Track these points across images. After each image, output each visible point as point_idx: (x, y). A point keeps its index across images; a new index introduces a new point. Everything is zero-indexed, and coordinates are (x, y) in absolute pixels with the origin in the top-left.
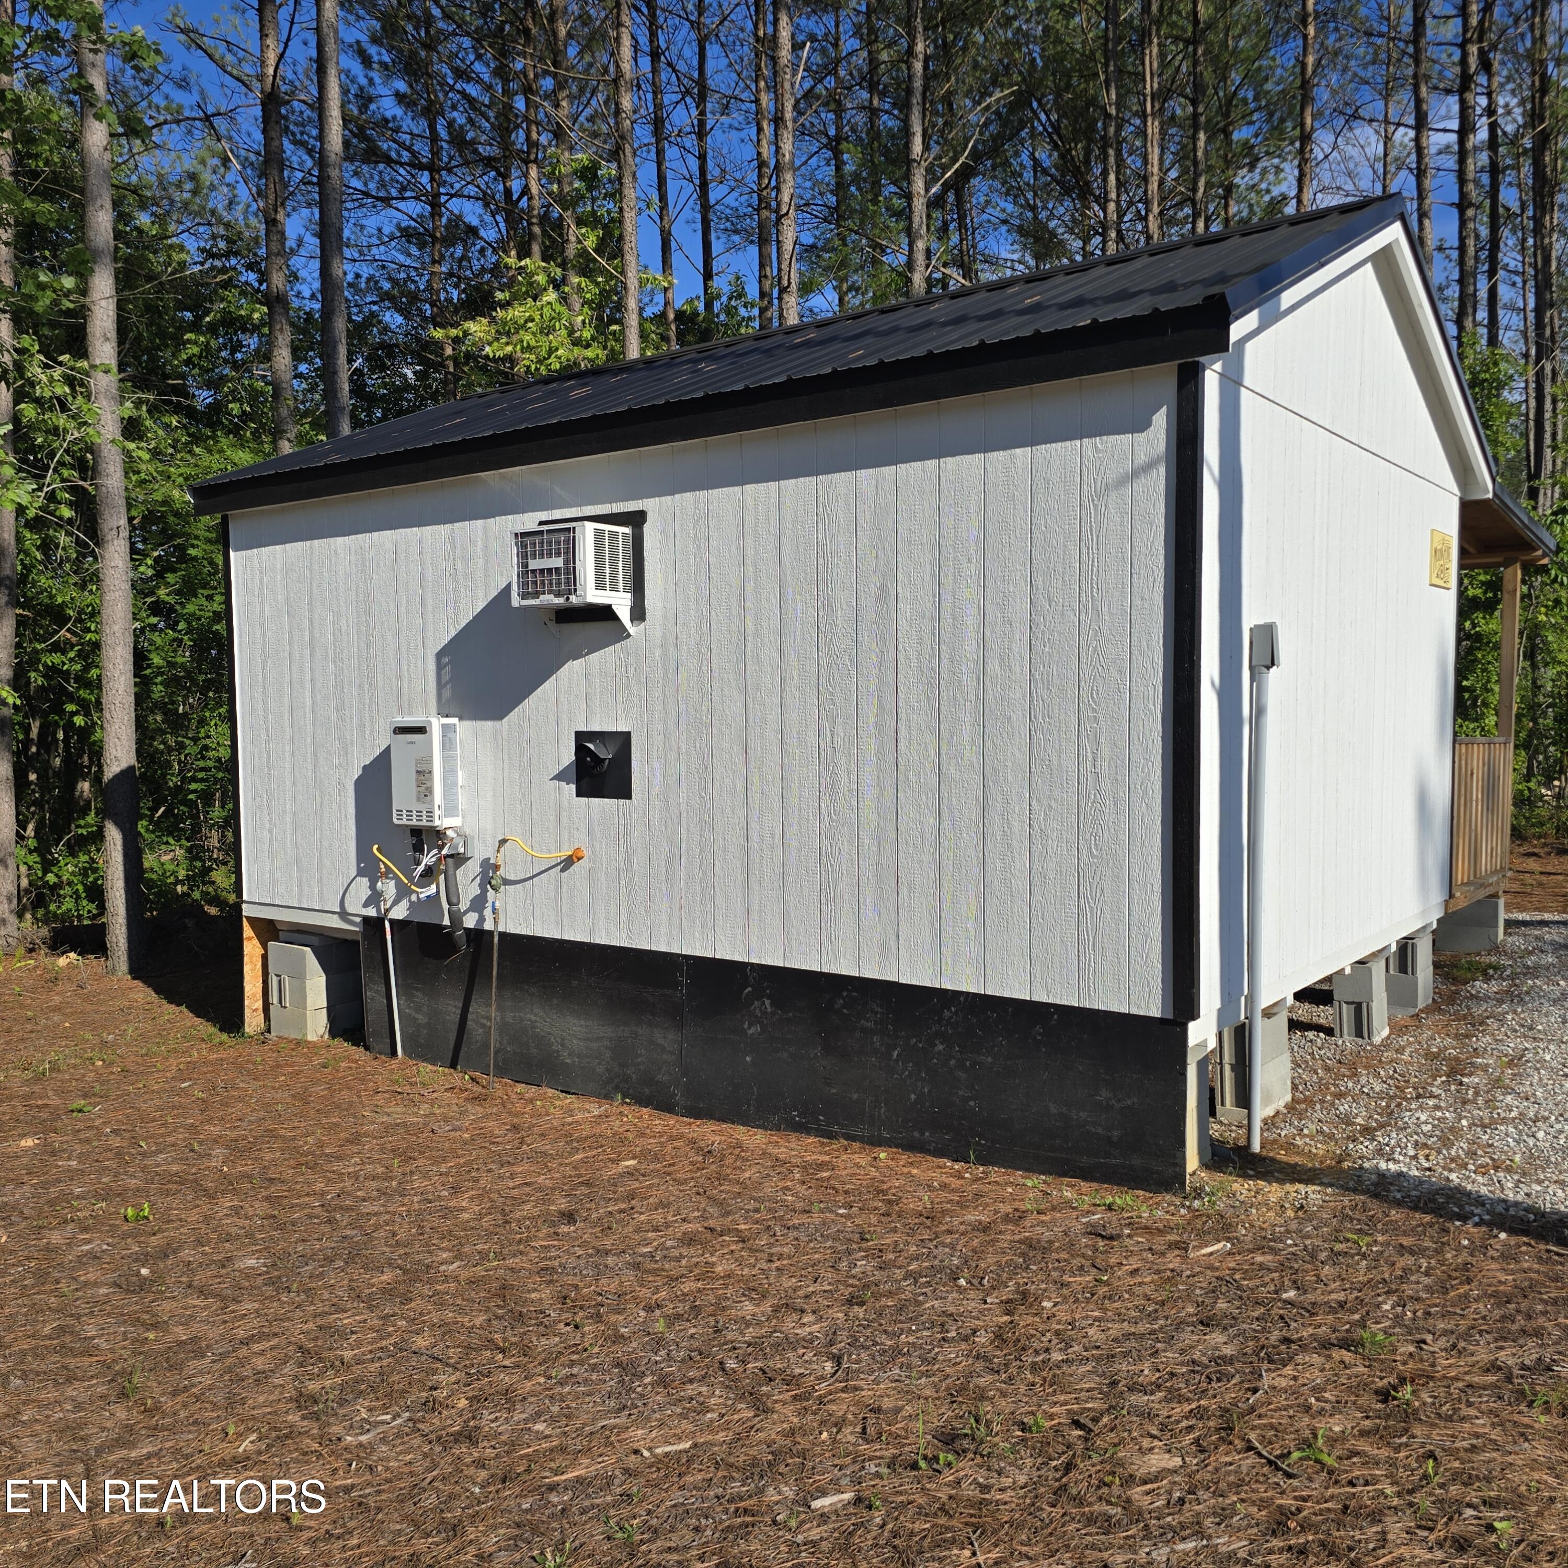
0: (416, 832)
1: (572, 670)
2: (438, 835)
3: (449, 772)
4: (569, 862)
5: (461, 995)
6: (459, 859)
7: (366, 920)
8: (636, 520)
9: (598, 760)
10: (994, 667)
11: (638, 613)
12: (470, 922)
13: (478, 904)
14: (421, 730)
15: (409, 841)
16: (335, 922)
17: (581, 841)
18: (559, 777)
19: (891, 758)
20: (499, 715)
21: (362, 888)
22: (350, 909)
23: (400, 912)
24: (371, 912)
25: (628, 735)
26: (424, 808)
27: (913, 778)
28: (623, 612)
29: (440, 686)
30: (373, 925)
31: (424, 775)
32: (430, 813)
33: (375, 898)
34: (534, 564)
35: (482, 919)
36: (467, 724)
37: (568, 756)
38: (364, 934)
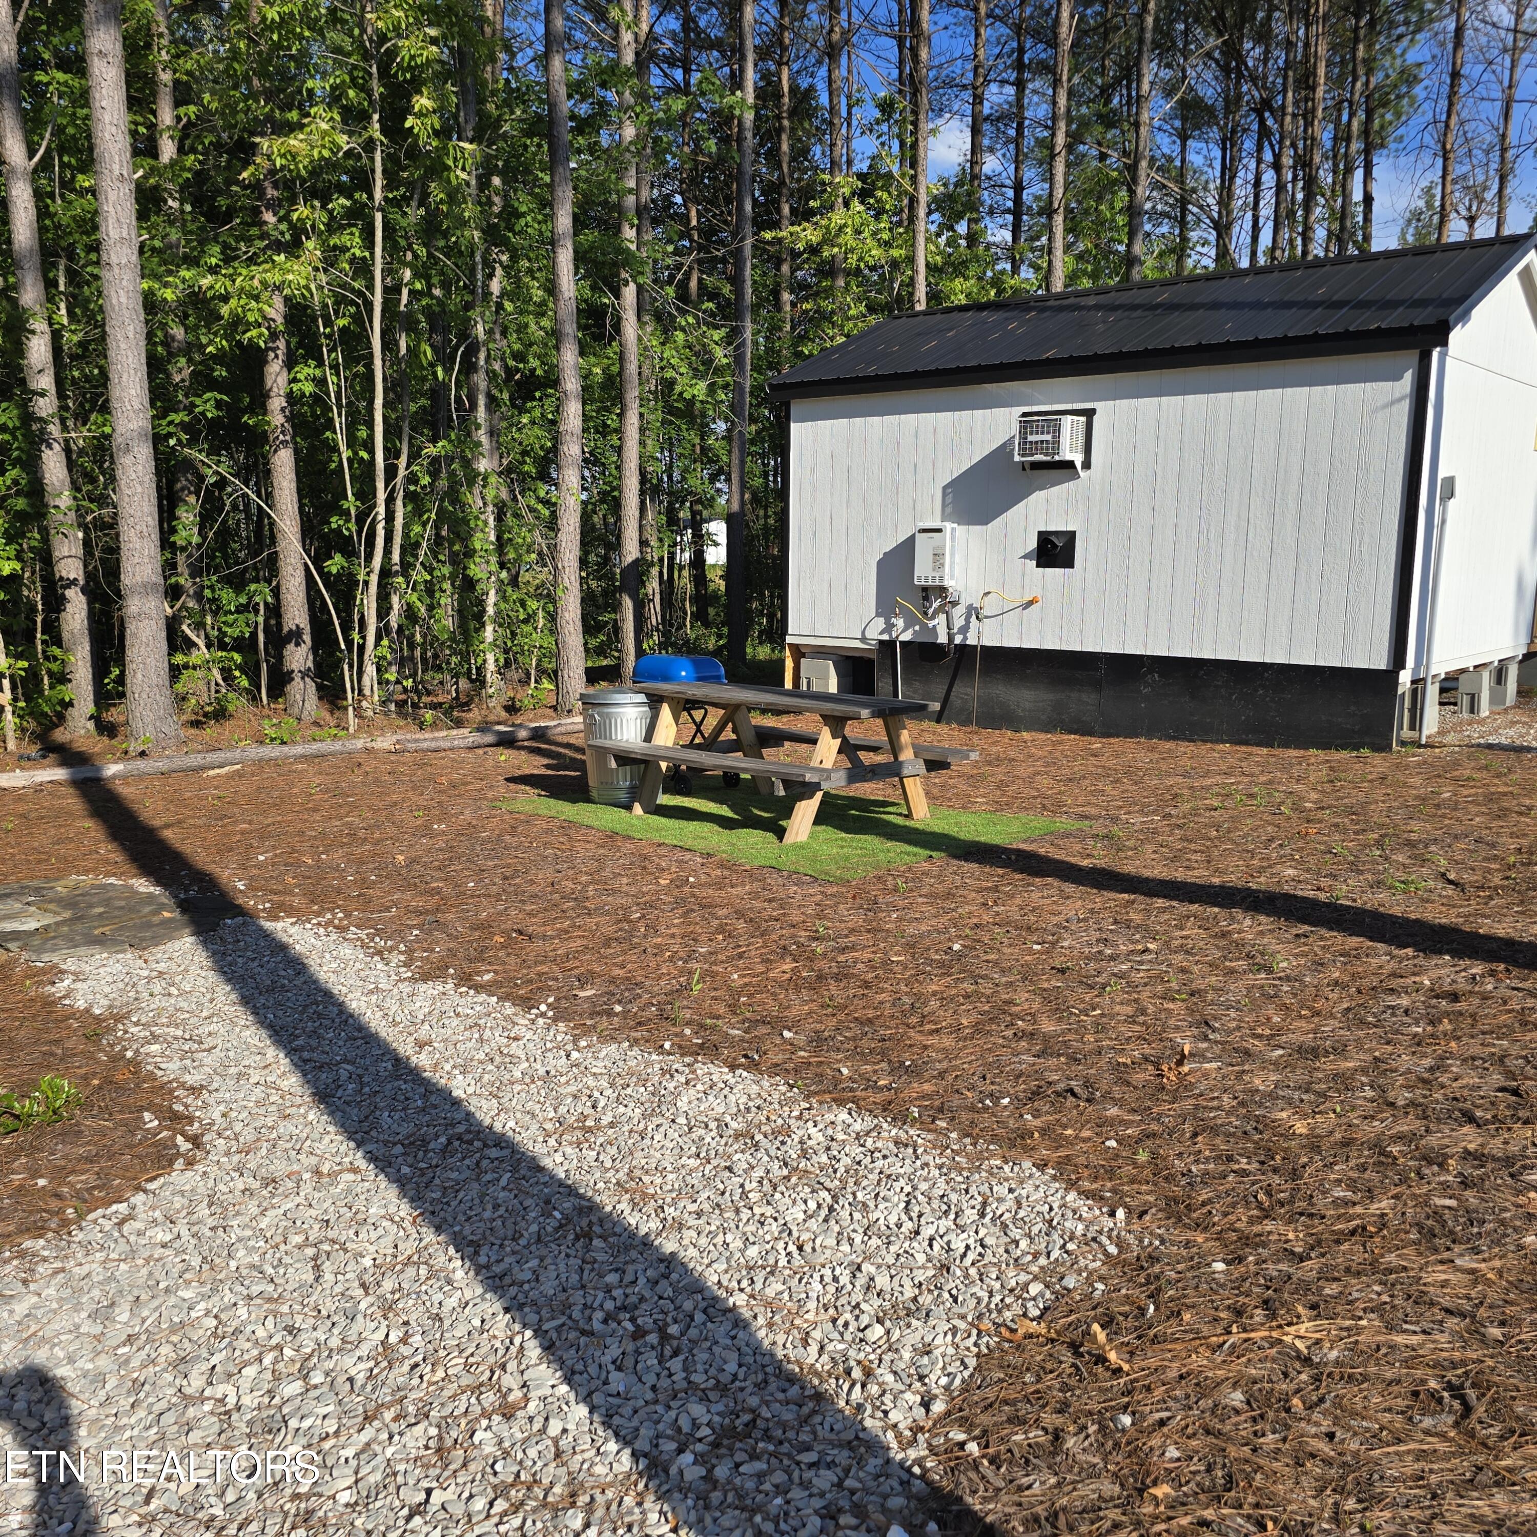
0: (925, 589)
1: (1038, 497)
2: (942, 591)
3: (953, 555)
4: (1031, 603)
5: (947, 681)
6: (955, 604)
7: (881, 642)
8: (1089, 414)
9: (1055, 546)
10: (1307, 497)
11: (1087, 465)
12: (958, 640)
13: (964, 630)
14: (939, 530)
15: (920, 594)
16: (858, 644)
17: (1036, 592)
18: (1025, 557)
19: (1243, 544)
20: (985, 520)
21: (880, 623)
22: (868, 636)
23: (907, 636)
24: (885, 637)
25: (1073, 534)
26: (937, 575)
27: (1255, 554)
28: (1078, 465)
29: (944, 505)
30: (887, 647)
31: (938, 556)
32: (941, 578)
33: (889, 627)
34: (1031, 438)
35: (965, 638)
36: (963, 528)
37: (1033, 544)
38: (879, 651)
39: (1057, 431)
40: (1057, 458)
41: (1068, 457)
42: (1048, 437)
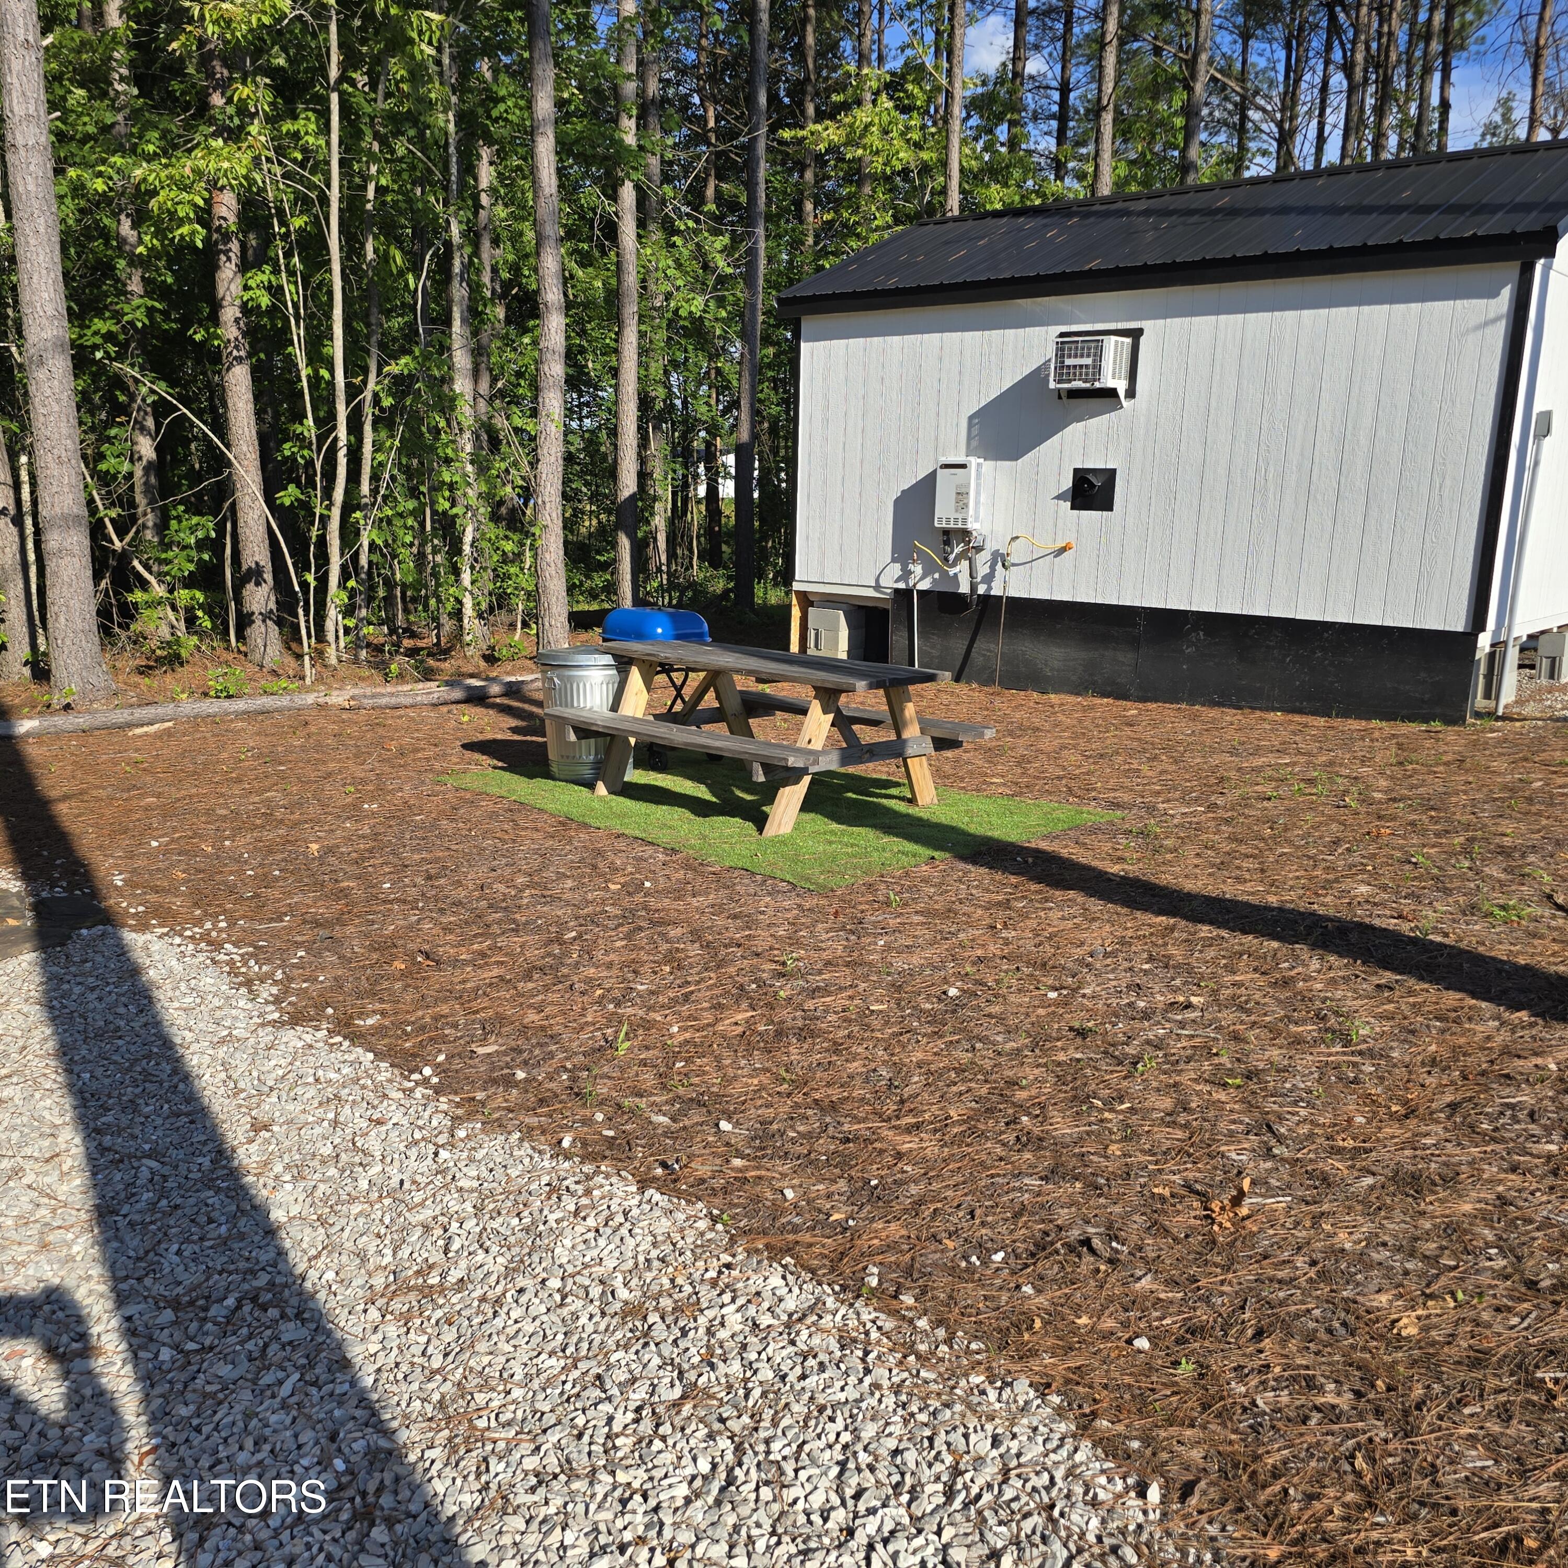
0: (946, 532)
1: (1075, 430)
2: (965, 534)
3: (978, 493)
4: (1063, 550)
5: (969, 636)
6: (979, 549)
7: (897, 591)
8: (1136, 334)
9: (1092, 485)
10: (1382, 432)
11: (1131, 393)
12: (981, 590)
13: (989, 578)
14: (963, 466)
15: (941, 538)
16: (871, 593)
17: (1070, 538)
18: (1058, 497)
19: (1306, 485)
20: (1015, 456)
21: (896, 570)
22: (882, 583)
23: (924, 585)
24: (901, 585)
25: (1114, 471)
26: (960, 516)
27: (1319, 497)
28: (1122, 393)
29: (969, 438)
30: (903, 596)
31: (961, 496)
32: (965, 521)
33: (906, 574)
34: (1068, 362)
35: (989, 588)
36: (990, 464)
37: (1067, 483)
38: (894, 601)
39: (1098, 355)
40: (1097, 385)
41: (1111, 384)
42: (1089, 361)
